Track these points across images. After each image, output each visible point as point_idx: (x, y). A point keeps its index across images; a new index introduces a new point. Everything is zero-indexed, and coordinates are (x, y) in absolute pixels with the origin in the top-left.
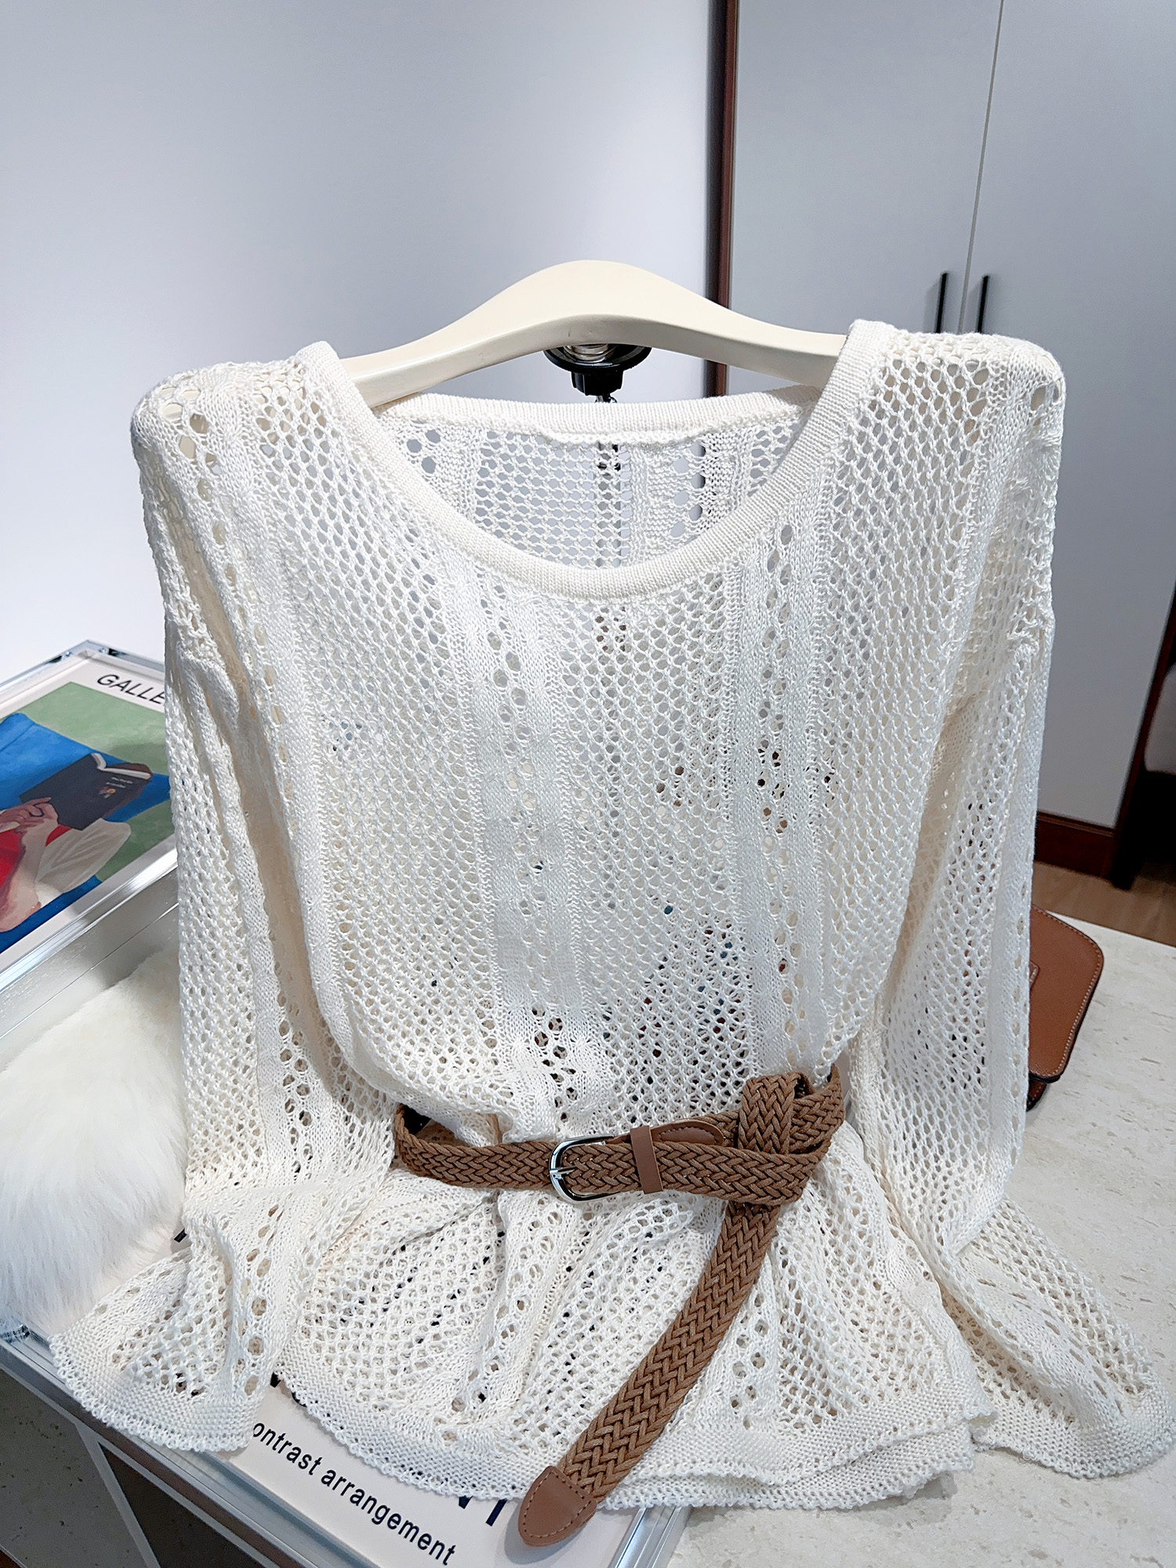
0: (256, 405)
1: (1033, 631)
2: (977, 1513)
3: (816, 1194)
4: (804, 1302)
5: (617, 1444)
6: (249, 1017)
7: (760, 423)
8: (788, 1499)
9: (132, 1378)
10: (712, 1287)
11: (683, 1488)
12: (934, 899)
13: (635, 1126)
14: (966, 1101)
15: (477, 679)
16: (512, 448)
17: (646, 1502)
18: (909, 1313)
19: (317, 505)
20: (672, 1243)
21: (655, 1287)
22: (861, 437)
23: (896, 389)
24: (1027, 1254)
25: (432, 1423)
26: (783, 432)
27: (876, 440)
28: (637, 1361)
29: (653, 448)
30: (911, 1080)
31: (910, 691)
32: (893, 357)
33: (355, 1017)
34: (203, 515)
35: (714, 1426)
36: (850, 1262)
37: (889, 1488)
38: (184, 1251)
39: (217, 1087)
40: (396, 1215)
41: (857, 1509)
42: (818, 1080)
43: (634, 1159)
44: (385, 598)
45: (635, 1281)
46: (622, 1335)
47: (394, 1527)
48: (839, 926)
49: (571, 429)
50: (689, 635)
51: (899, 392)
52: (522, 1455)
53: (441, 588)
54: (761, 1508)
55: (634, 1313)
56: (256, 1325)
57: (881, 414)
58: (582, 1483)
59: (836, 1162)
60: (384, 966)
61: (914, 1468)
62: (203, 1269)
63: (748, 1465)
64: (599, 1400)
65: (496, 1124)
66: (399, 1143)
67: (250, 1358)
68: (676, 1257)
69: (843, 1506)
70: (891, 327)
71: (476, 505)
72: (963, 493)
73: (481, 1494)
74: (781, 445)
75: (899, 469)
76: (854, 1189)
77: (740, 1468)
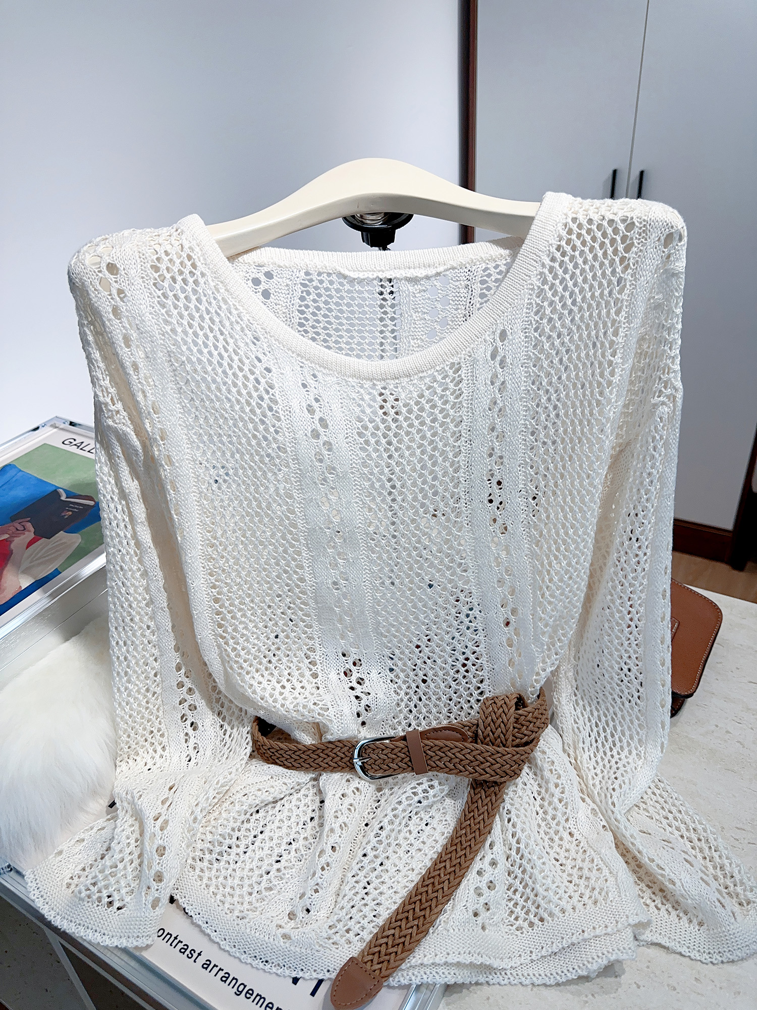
0: (150, 257)
1: (668, 397)
2: (639, 987)
3: (530, 774)
4: (522, 846)
5: (397, 942)
6: (156, 660)
7: (485, 262)
8: (512, 978)
9: (78, 899)
10: (461, 836)
11: (440, 971)
12: (606, 577)
13: (410, 729)
14: (630, 711)
15: (300, 435)
16: (321, 282)
17: (416, 981)
18: (593, 853)
19: (191, 322)
20: (435, 807)
21: (423, 837)
22: (551, 270)
23: (574, 237)
24: (672, 813)
25: (274, 928)
26: (500, 268)
27: (561, 271)
28: (411, 885)
29: (414, 280)
30: (593, 697)
31: (587, 438)
32: (571, 216)
33: (225, 660)
34: (116, 329)
35: (462, 930)
36: (553, 819)
37: (579, 971)
38: (114, 814)
39: (135, 706)
40: (253, 790)
41: (558, 984)
42: (531, 698)
43: (408, 751)
44: (238, 382)
45: (410, 832)
46: (401, 868)
47: (249, 998)
48: (543, 596)
50: (439, 403)
51: (575, 239)
52: (334, 949)
53: (275, 375)
54: (494, 984)
55: (410, 854)
56: (159, 863)
57: (564, 254)
58: (373, 968)
59: (544, 752)
60: (243, 626)
61: (595, 957)
62: (125, 826)
63: (484, 956)
64: (386, 912)
65: (319, 729)
66: (255, 742)
67: (154, 885)
68: (438, 816)
69: (548, 983)
70: (570, 196)
71: (298, 320)
72: (619, 305)
73: (307, 976)
74: (499, 277)
75: (577, 290)
76: (556, 770)
77: (479, 958)
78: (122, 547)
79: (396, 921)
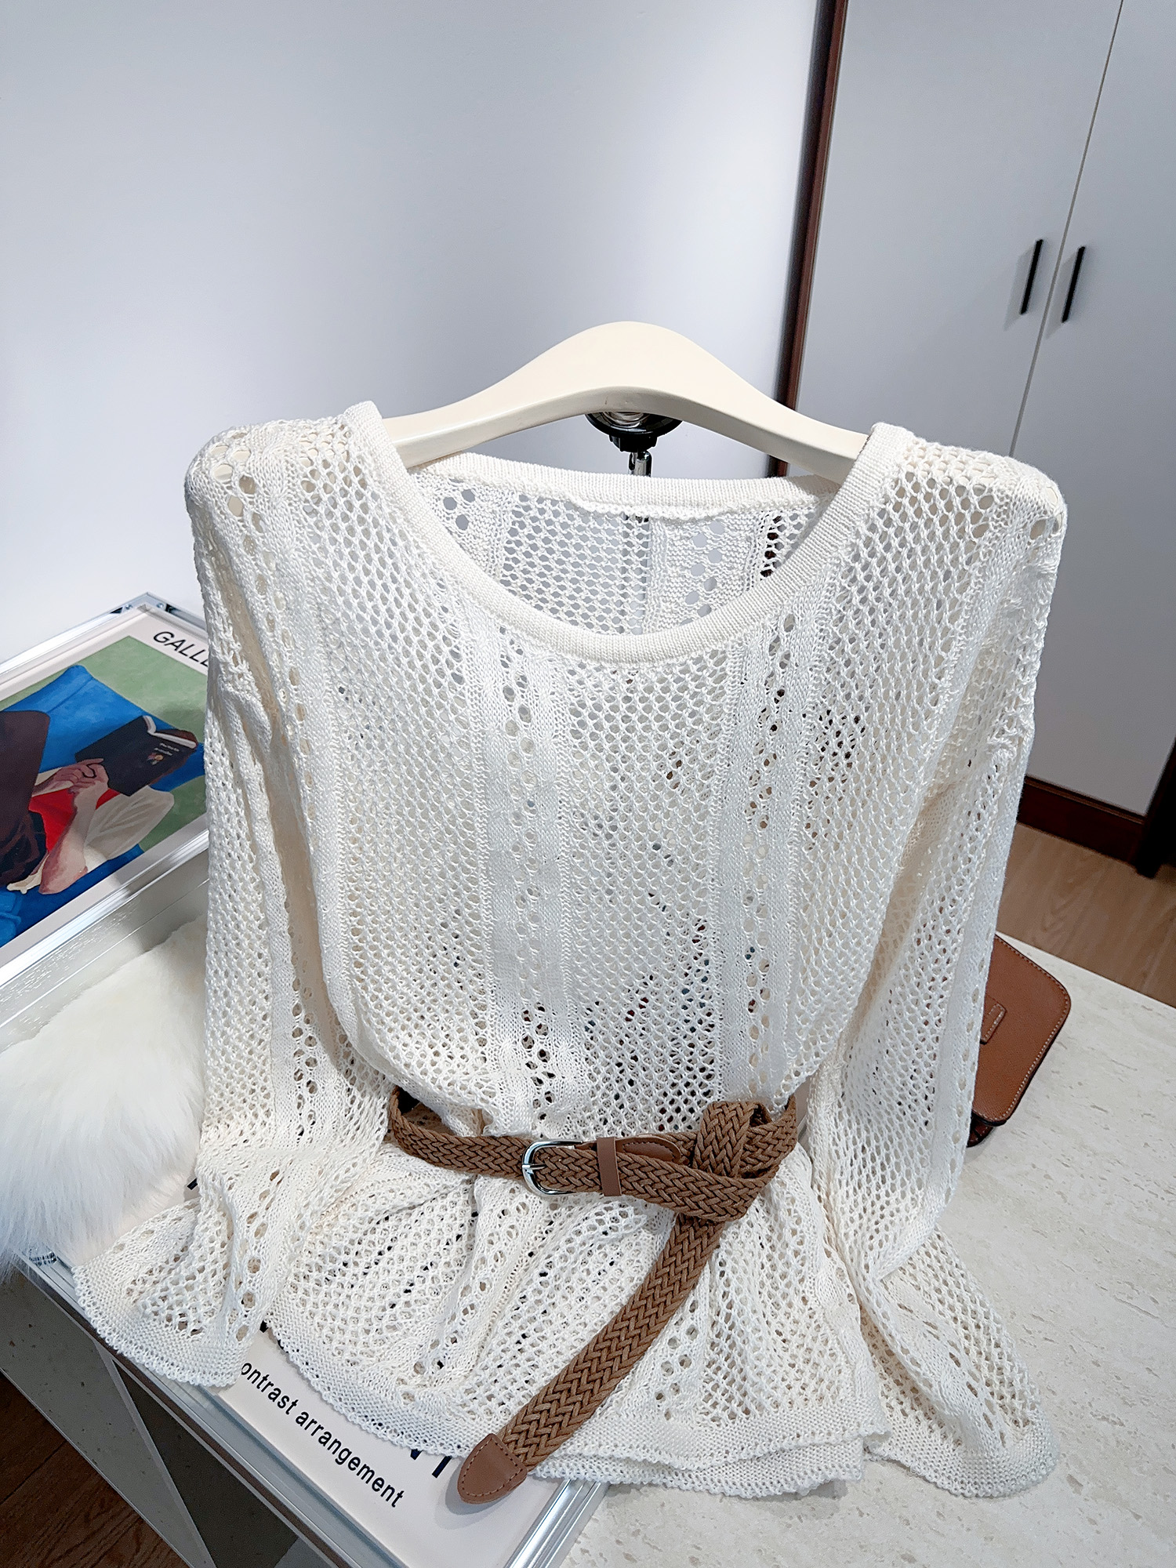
0: (302, 469)
1: (1011, 738)
2: (861, 1515)
4: (734, 1312)
5: (552, 1420)
7: (778, 509)
8: (697, 1483)
9: (139, 1314)
11: (604, 1466)
12: (899, 961)
14: (911, 1139)
15: (491, 728)
16: (542, 511)
17: (570, 1475)
18: (828, 1331)
19: (353, 563)
20: (625, 1241)
21: (605, 1280)
22: (868, 542)
23: (906, 501)
24: (947, 1285)
25: (394, 1383)
26: (798, 520)
27: (881, 546)
28: (581, 1346)
29: (676, 523)
31: (889, 782)
32: (906, 469)
33: (360, 1009)
34: (248, 567)
35: (638, 1417)
36: (783, 1277)
37: (785, 1486)
38: (194, 1201)
39: (233, 1057)
40: (383, 1190)
41: (756, 1499)
42: (775, 1109)
43: (598, 1165)
44: (410, 649)
45: (588, 1272)
46: (570, 1321)
47: (354, 1469)
48: (805, 980)
49: (598, 499)
50: (691, 703)
51: (908, 504)
52: (469, 1420)
53: (464, 642)
54: (672, 1488)
55: (583, 1302)
56: (250, 1282)
57: (888, 523)
58: (518, 1451)
59: (783, 1184)
60: (389, 968)
61: (809, 1472)
63: (663, 1453)
64: (541, 1381)
65: (481, 1119)
66: (392, 1121)
67: (242, 1309)
68: (628, 1254)
69: (744, 1495)
71: (504, 561)
72: (956, 609)
73: (430, 1449)
74: (796, 532)
75: (900, 578)
76: (795, 1212)
77: (656, 1454)
78: (233, 849)
79: (554, 1393)
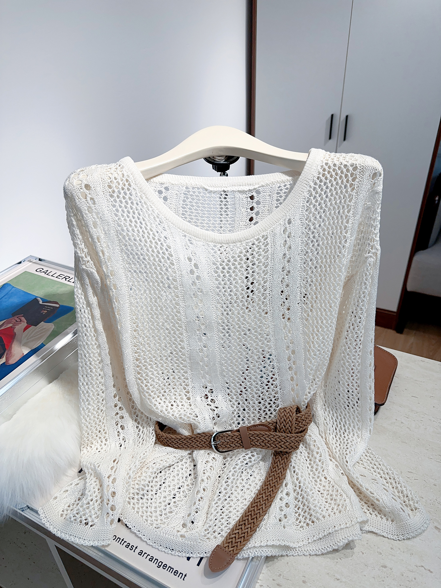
0: (107, 180)
1: (373, 253)
2: (363, 554)
3: (303, 447)
4: (302, 485)
5: (240, 536)
6: (103, 392)
7: (279, 183)
8: (299, 552)
9: (69, 521)
10: (270, 481)
11: (264, 549)
12: (341, 344)
13: (240, 426)
14: (353, 413)
15: (184, 272)
16: (194, 192)
17: (252, 555)
18: (337, 487)
19: (128, 214)
20: (255, 466)
21: (250, 482)
22: (314, 189)
23: (326, 173)
24: (376, 465)
25: (176, 532)
26: (287, 186)
27: (319, 190)
28: (245, 507)
30: (334, 406)
31: (333, 274)
32: (325, 162)
33: (141, 391)
34: (90, 218)
35: (274, 528)
36: (316, 470)
37: (333, 547)
38: (83, 476)
39: (92, 417)
40: (158, 460)
41: (323, 554)
42: (303, 408)
43: (241, 437)
44: (152, 245)
45: (243, 480)
46: (239, 499)
47: (165, 569)
48: (310, 354)
49: (214, 186)
52: (208, 542)
54: (290, 556)
55: (243, 491)
56: (113, 501)
57: (321, 181)
58: (229, 550)
59: (310, 436)
60: (151, 373)
61: (342, 539)
62: (92, 482)
63: (285, 541)
64: (233, 522)
65: (191, 427)
66: (157, 435)
67: (111, 512)
68: (256, 471)
69: (318, 554)
70: (324, 151)
71: (182, 212)
72: (349, 208)
73: (194, 556)
74: (286, 191)
75: (327, 200)
76: (317, 445)
77: (283, 542)
78: (87, 332)
79: (239, 526)
